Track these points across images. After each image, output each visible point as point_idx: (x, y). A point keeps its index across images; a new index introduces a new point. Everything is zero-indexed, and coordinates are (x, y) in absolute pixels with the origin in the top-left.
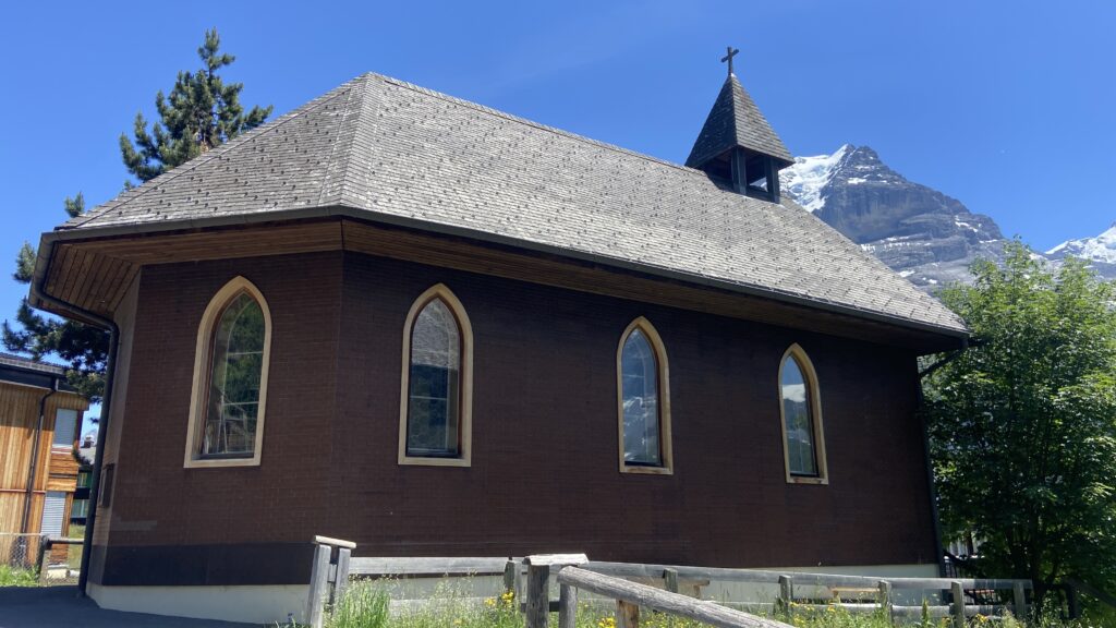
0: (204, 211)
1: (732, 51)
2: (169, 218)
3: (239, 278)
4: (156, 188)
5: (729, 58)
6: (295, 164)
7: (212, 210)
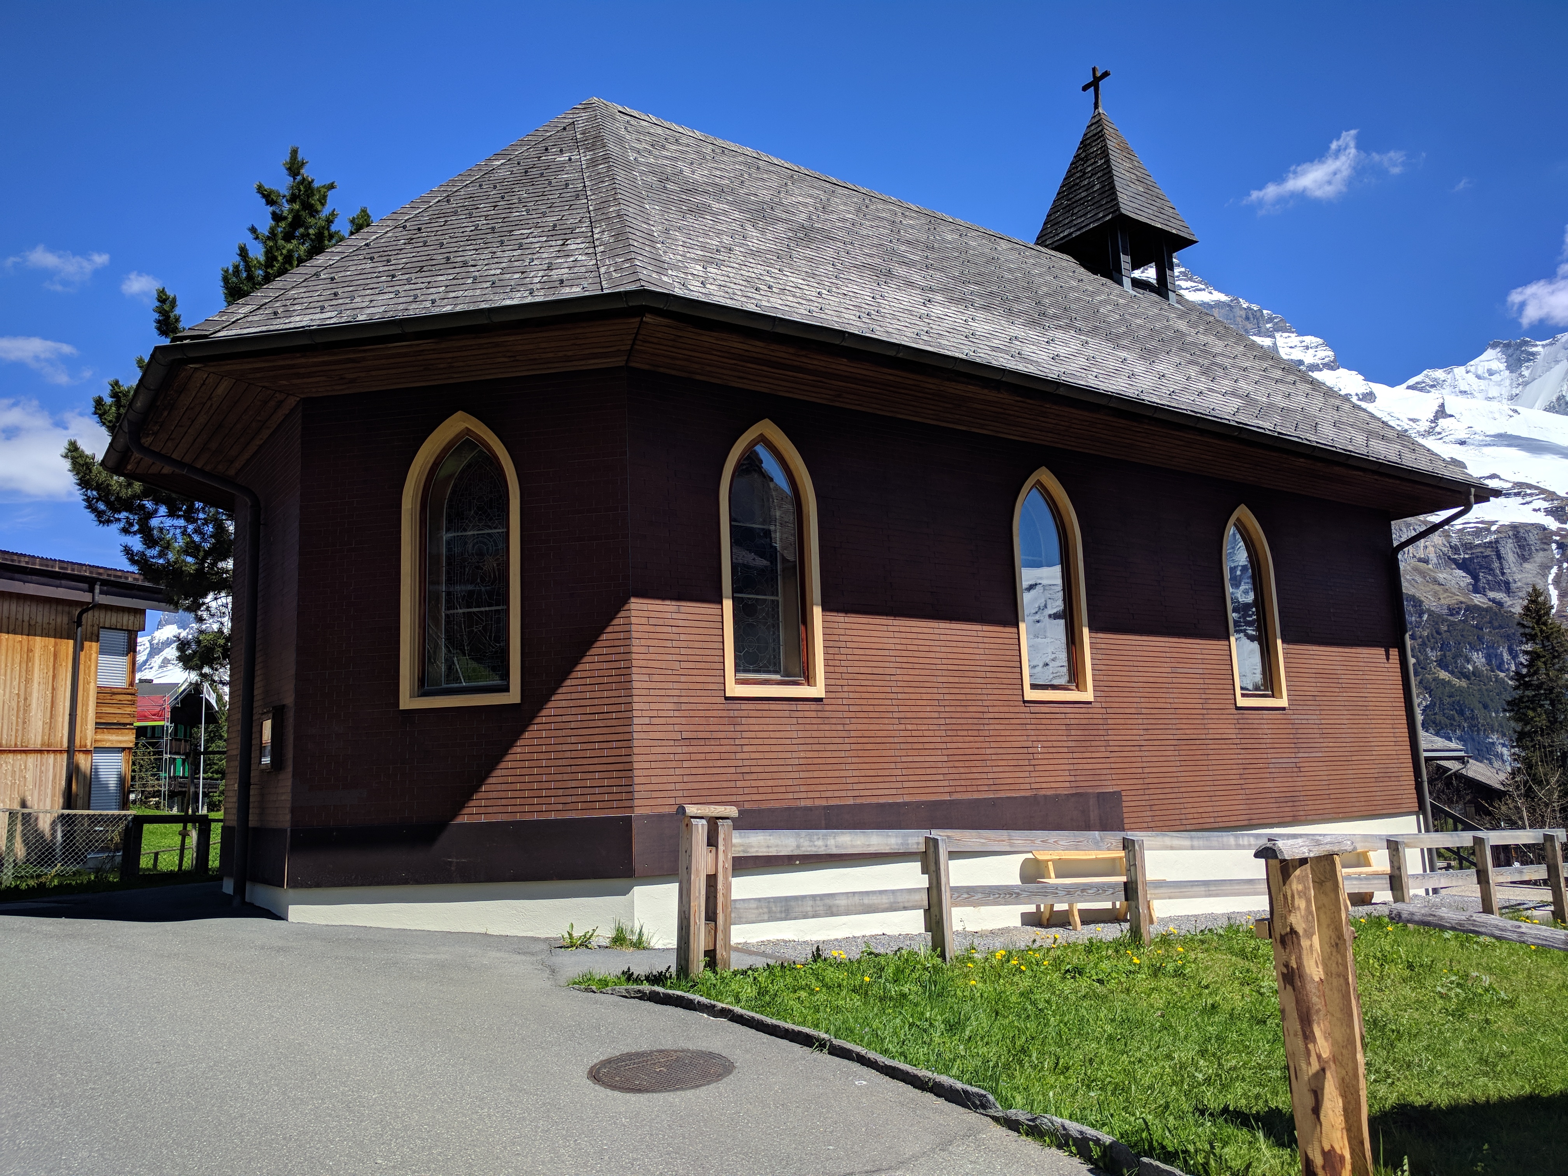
0: (414, 306)
1: (1098, 74)
2: (360, 318)
3: (459, 414)
4: (317, 274)
5: (1095, 84)
6: (536, 232)
7: (428, 304)
